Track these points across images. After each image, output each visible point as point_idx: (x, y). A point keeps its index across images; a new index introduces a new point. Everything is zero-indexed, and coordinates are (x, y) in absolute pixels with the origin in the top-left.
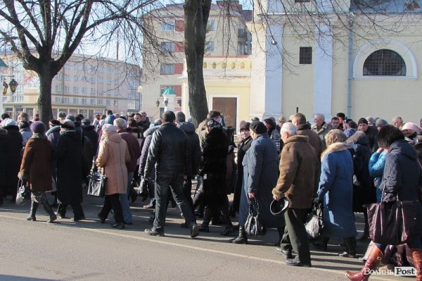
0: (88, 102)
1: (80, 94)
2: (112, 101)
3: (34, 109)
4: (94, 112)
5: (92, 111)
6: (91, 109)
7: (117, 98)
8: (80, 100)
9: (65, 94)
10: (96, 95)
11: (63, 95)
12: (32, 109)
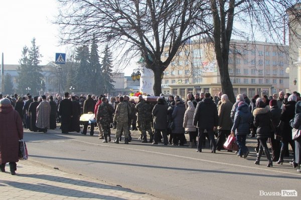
0: (257, 81)
1: (250, 74)
2: (278, 80)
3: (210, 89)
4: (262, 90)
5: (260, 89)
6: (259, 87)
7: (282, 78)
8: (249, 80)
9: (236, 75)
10: (263, 75)
11: (235, 76)
12: (208, 89)
